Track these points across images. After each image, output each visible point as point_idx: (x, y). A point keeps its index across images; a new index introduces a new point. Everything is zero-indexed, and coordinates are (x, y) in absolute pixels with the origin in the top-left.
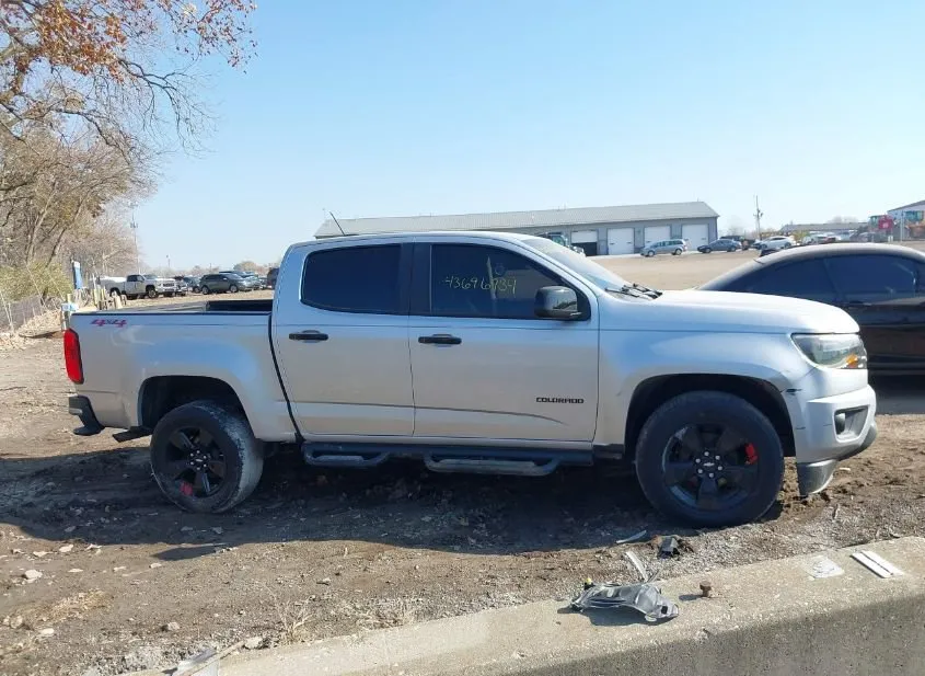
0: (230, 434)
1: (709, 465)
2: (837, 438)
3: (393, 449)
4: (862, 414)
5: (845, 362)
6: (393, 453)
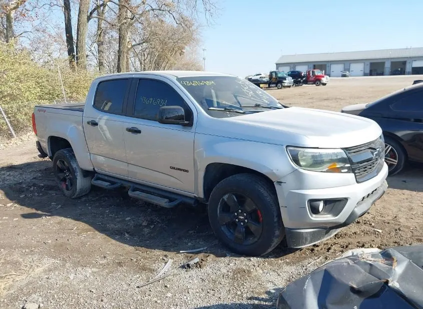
0: (72, 164)
1: (241, 217)
2: (312, 216)
3: (123, 182)
4: (342, 203)
5: (326, 167)
6: (122, 184)
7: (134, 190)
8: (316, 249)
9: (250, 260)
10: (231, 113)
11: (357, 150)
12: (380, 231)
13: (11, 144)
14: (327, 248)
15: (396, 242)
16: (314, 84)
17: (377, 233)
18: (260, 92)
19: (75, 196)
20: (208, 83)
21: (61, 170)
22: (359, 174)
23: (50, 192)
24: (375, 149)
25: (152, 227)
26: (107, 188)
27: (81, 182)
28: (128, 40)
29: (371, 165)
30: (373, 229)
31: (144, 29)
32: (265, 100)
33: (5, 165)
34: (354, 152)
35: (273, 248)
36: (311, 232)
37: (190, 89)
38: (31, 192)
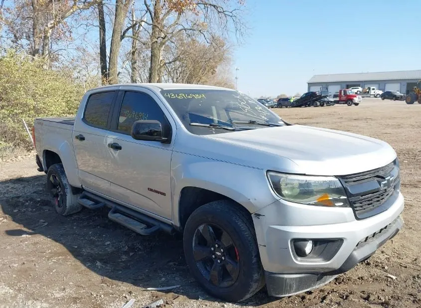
0: (63, 180)
1: (218, 254)
2: (297, 260)
3: (107, 202)
4: (336, 244)
5: (314, 199)
6: (105, 204)
7: (116, 211)
8: (308, 297)
9: (223, 306)
10: (217, 129)
11: (358, 178)
12: (394, 278)
13: (29, 156)
14: (322, 296)
15: (411, 295)
16: (346, 103)
17: (389, 279)
18: (260, 108)
19: (66, 213)
20: (197, 96)
21: (54, 186)
22: (361, 208)
23: (44, 207)
24: (383, 178)
25: (131, 254)
26: (89, 207)
27: (70, 199)
28: (161, 59)
29: (378, 197)
30: (385, 274)
31: (177, 48)
32: (263, 117)
33: (15, 177)
34: (354, 181)
35: (252, 295)
36: (297, 278)
37: (172, 102)
38: (27, 207)
